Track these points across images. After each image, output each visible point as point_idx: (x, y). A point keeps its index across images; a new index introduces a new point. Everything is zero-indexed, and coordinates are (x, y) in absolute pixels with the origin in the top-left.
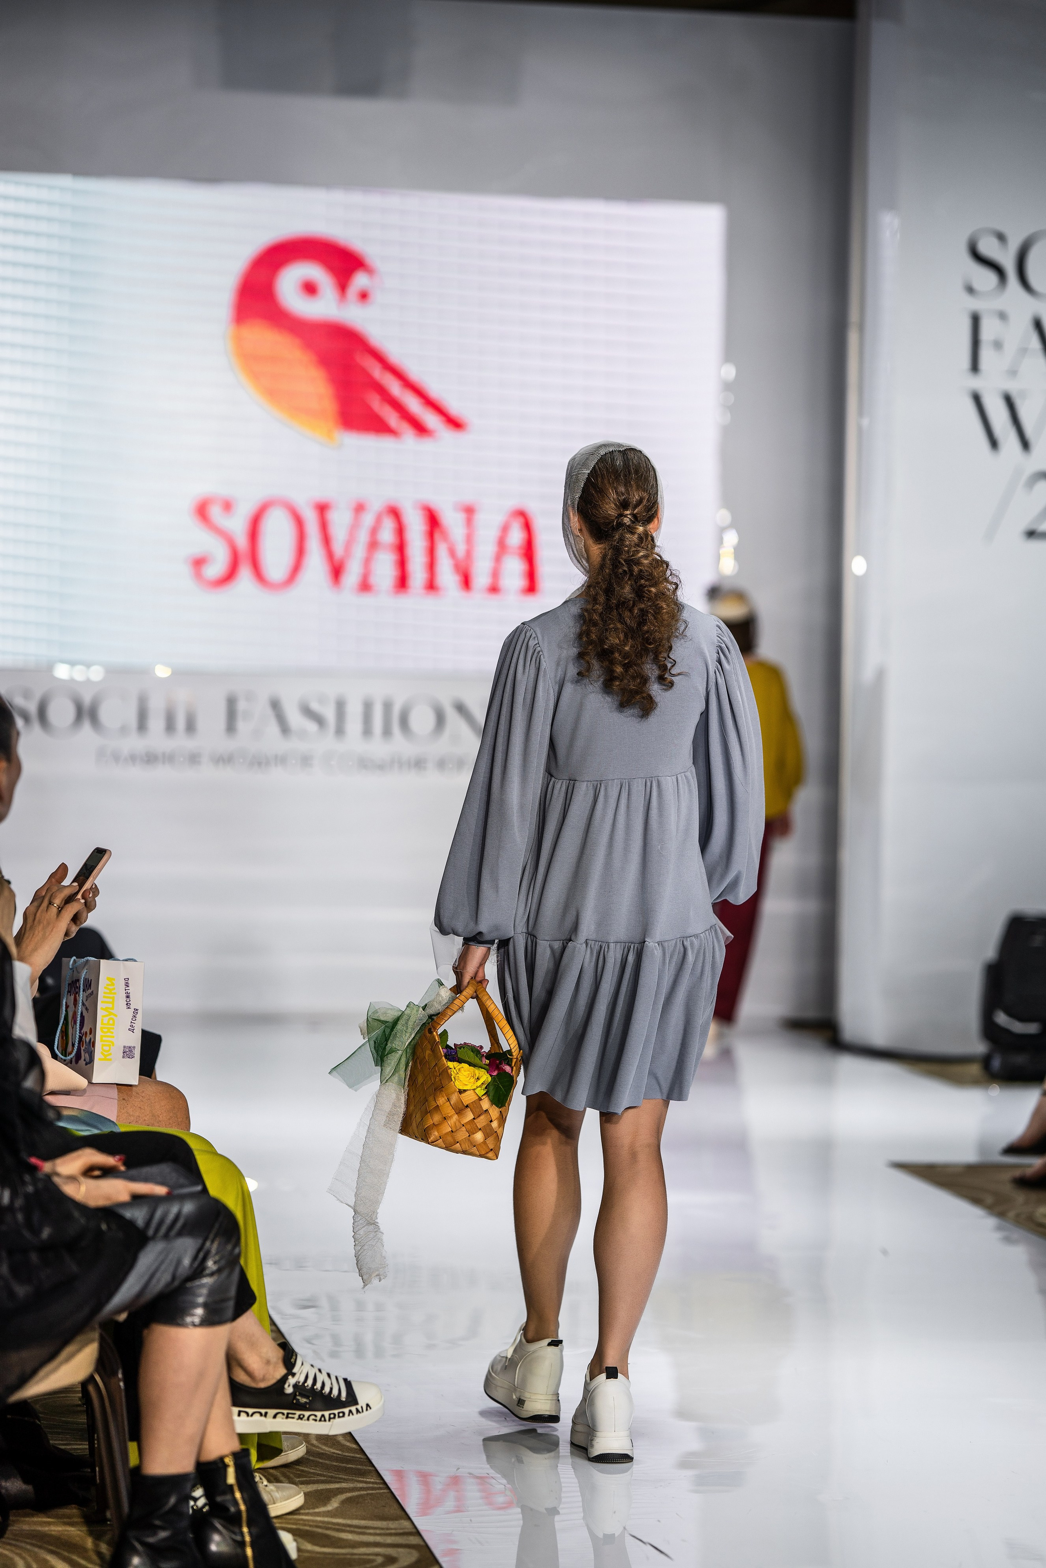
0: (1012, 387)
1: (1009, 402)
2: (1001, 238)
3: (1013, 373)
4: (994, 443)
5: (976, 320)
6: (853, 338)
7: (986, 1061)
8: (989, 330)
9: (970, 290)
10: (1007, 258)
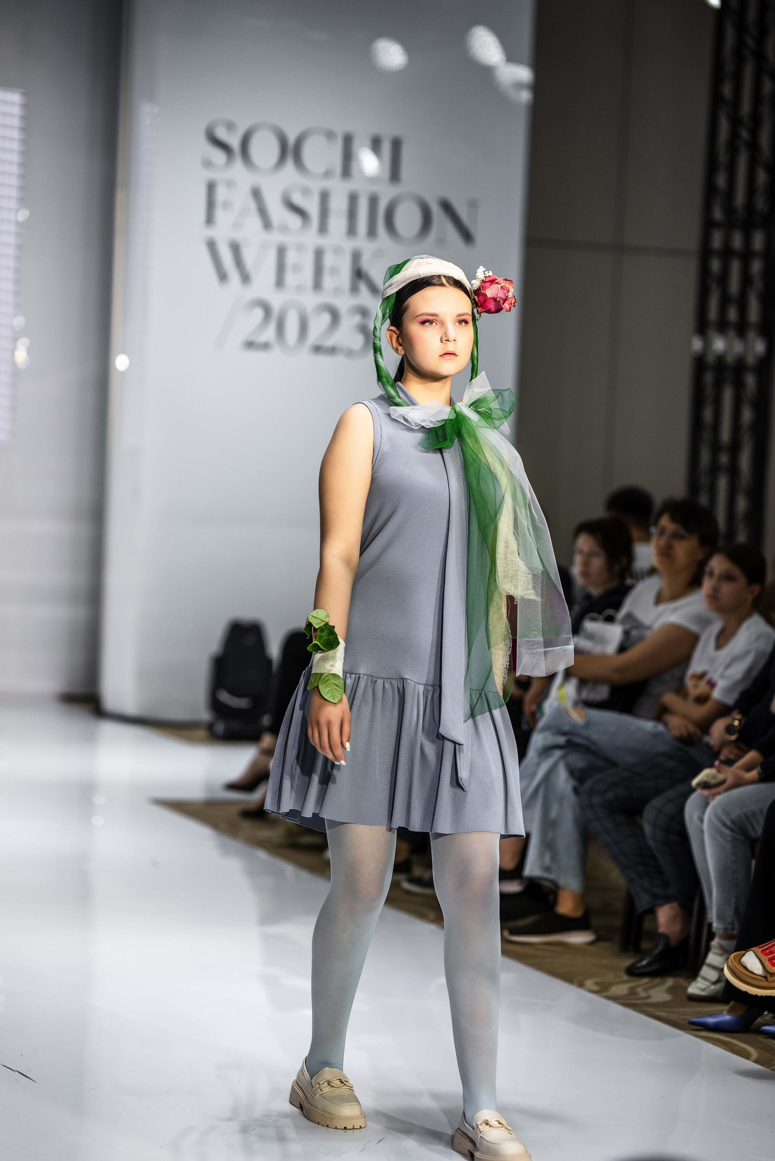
0: (238, 236)
1: (236, 248)
2: (231, 126)
3: (237, 226)
4: (223, 276)
5: (211, 188)
6: (120, 197)
7: (210, 727)
8: (221, 193)
9: (208, 164)
10: (234, 141)
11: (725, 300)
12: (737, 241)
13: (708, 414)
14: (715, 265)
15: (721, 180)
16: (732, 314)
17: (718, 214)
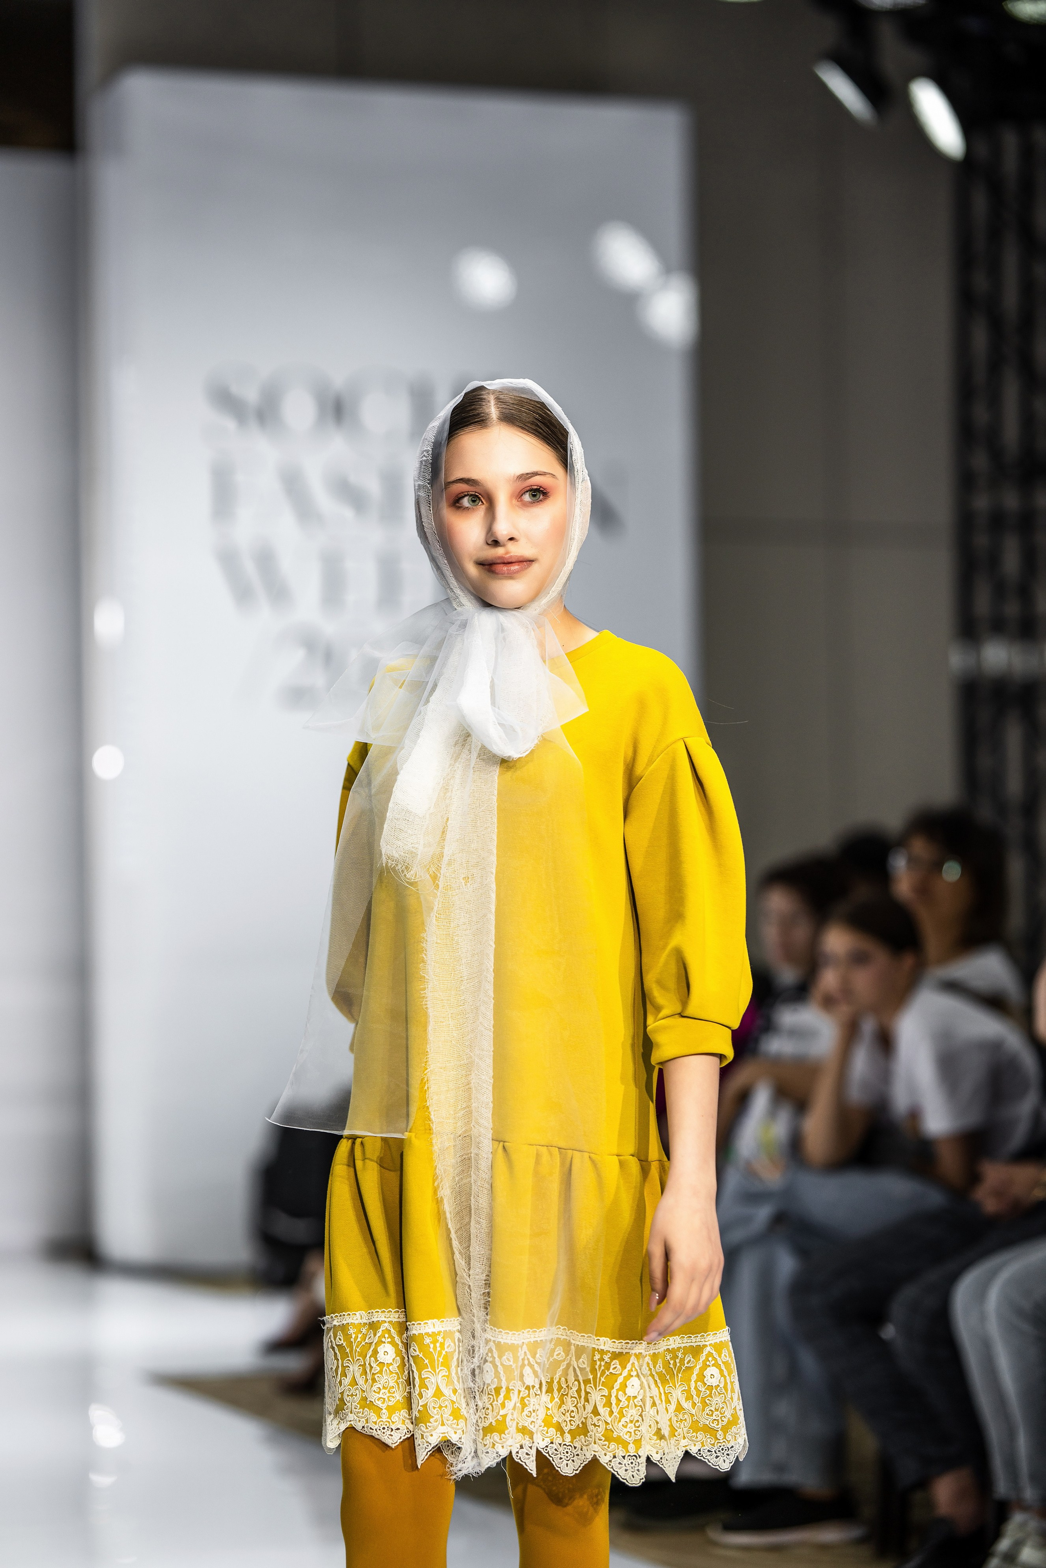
0: (267, 532)
3: (263, 517)
4: (244, 594)
5: (221, 473)
10: (251, 395)
11: (999, 590)
12: (1011, 501)
13: (985, 762)
14: (981, 541)
15: (981, 414)
16: (1012, 609)
17: (980, 461)
